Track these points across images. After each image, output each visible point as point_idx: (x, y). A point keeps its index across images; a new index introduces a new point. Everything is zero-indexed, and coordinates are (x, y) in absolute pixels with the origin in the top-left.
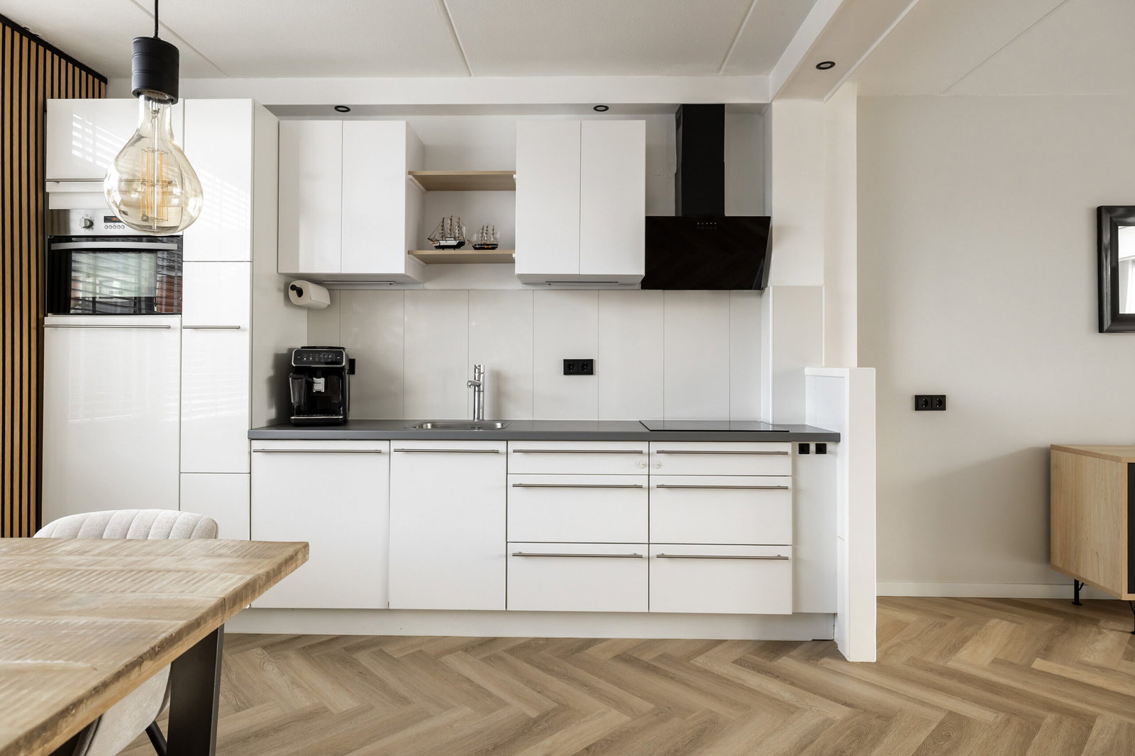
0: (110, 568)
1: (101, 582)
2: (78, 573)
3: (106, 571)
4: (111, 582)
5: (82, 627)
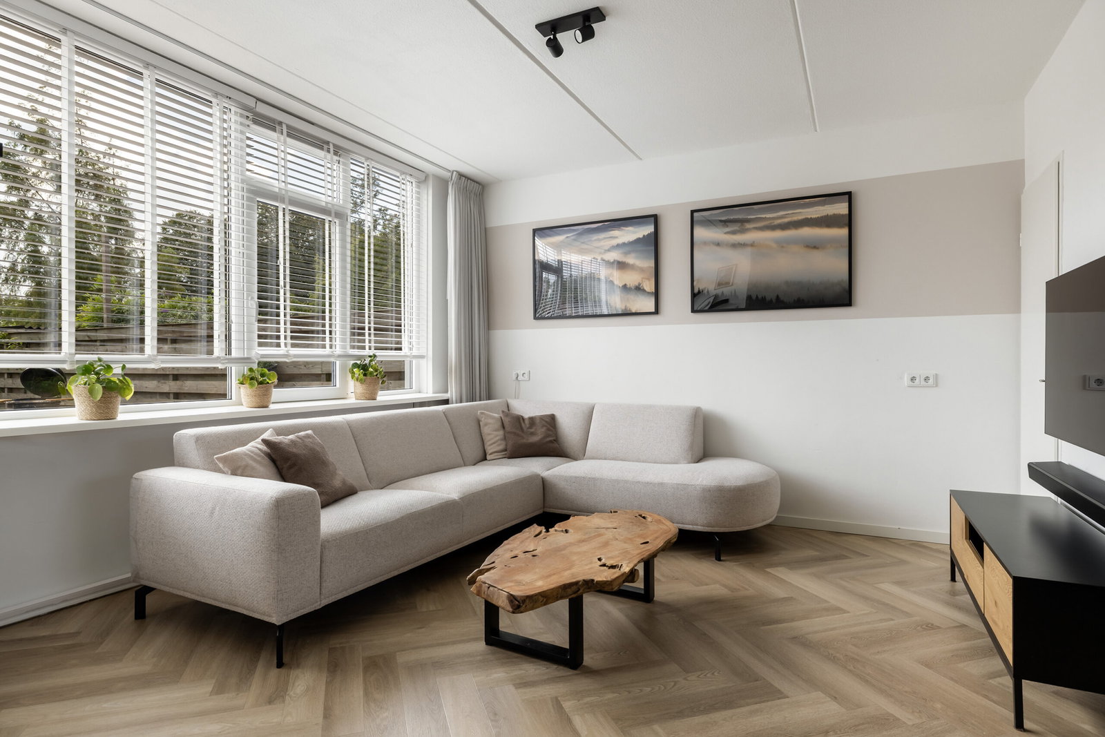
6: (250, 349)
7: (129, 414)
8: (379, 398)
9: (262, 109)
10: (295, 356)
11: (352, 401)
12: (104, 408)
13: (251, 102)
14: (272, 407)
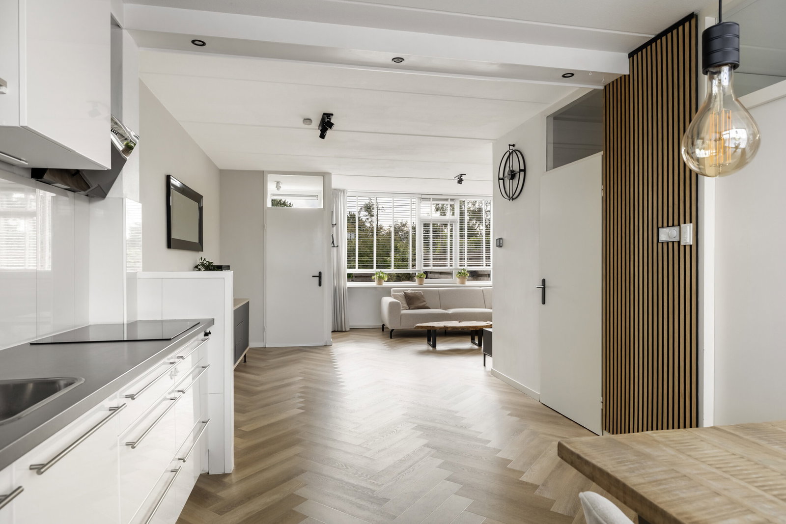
0: (743, 483)
1: (755, 473)
2: (775, 493)
3: (747, 482)
4: (746, 470)
5: (777, 444)
6: (421, 267)
7: (385, 284)
8: (466, 284)
9: (424, 197)
10: (434, 269)
11: (458, 284)
12: (380, 283)
13: (420, 196)
14: (424, 284)
